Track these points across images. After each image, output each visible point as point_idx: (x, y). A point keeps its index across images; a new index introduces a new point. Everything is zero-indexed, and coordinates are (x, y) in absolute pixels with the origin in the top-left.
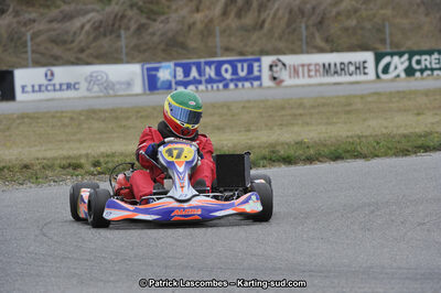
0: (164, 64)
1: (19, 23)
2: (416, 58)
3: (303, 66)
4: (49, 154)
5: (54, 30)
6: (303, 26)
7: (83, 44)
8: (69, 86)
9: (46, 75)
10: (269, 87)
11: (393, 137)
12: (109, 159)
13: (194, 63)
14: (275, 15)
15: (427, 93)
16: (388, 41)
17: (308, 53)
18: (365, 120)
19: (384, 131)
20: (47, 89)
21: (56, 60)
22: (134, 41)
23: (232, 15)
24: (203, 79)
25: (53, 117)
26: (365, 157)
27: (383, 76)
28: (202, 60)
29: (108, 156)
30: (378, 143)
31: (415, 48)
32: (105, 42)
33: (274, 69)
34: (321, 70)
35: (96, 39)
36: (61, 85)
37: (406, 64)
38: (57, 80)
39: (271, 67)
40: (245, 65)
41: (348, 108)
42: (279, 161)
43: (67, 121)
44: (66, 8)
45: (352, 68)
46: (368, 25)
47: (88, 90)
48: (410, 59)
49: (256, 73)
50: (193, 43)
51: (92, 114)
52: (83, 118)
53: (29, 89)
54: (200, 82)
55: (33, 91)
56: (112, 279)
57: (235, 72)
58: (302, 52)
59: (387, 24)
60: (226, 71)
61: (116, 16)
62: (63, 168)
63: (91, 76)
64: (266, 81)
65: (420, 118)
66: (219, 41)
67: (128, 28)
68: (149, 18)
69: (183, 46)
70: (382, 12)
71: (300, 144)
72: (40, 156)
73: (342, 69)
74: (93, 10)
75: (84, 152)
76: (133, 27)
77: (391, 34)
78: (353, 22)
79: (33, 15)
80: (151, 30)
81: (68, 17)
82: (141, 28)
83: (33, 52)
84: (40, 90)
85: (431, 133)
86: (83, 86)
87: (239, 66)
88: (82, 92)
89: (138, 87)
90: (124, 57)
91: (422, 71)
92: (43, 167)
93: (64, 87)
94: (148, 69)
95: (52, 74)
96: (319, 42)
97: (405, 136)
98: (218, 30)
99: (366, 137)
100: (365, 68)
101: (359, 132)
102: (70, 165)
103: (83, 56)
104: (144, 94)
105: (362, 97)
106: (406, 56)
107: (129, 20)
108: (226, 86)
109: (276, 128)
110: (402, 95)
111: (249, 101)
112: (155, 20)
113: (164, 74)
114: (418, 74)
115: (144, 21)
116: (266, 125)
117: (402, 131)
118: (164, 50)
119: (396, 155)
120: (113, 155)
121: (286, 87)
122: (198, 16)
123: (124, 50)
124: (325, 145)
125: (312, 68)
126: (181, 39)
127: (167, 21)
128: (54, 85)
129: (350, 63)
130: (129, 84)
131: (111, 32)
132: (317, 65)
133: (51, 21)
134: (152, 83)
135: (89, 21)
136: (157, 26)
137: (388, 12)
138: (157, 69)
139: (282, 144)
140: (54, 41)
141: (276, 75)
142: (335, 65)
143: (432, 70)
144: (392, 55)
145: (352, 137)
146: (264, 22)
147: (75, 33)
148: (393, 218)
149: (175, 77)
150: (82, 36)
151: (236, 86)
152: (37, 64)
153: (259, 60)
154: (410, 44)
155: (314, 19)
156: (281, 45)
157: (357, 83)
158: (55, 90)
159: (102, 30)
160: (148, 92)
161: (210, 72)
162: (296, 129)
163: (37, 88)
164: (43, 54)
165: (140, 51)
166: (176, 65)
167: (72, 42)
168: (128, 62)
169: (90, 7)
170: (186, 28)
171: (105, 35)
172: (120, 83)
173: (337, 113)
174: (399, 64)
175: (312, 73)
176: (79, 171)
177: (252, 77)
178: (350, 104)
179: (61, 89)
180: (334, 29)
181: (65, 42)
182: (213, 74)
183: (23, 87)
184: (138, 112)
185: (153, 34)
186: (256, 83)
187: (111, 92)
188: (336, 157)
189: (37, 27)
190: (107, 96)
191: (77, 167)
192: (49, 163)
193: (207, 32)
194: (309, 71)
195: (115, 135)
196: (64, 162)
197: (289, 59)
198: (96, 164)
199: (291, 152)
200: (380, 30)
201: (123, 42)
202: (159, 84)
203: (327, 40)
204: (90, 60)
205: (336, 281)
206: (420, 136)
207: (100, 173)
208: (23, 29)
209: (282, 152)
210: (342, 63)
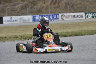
0: (37, 15)
1: (4, 6)
3: (69, 16)
4: (11, 35)
5: (12, 8)
6: (69, 7)
7: (19, 11)
8: (15, 21)
9: (10, 18)
10: (61, 21)
11: (89, 31)
12: (24, 36)
14: (62, 4)
16: (88, 10)
17: (70, 13)
18: (83, 27)
19: (87, 29)
20: (10, 21)
21: (12, 15)
22: (30, 10)
23: (52, 4)
25: (12, 27)
26: (83, 35)
27: (87, 18)
28: (46, 15)
29: (24, 35)
30: (85, 32)
31: (94, 12)
32: (24, 11)
33: (62, 16)
34: (73, 17)
35: (21, 10)
36: (14, 20)
37: (92, 15)
38: (13, 19)
39: (61, 16)
40: (55, 16)
42: (63, 36)
43: (15, 28)
44: (14, 3)
45: (80, 16)
46: (83, 7)
47: (20, 21)
48: (93, 14)
49: (58, 17)
50: (44, 11)
51: (20, 26)
52: (18, 27)
53: (6, 21)
55: (7, 22)
56: (25, 61)
57: (53, 17)
58: (68, 13)
59: (88, 6)
60: (51, 17)
61: (26, 5)
62: (14, 38)
63: (20, 18)
64: (60, 19)
65: (95, 27)
66: (49, 10)
67: (29, 7)
68: (33, 5)
69: (41, 11)
70: (87, 4)
71: (68, 32)
72: (9, 35)
73: (77, 17)
74: (21, 3)
75: (19, 34)
76: (30, 7)
77: (88, 9)
78: (80, 6)
79: (7, 4)
80: (34, 8)
81: (15, 5)
82: (32, 7)
83: (7, 13)
84: (9, 22)
86: (19, 20)
87: (54, 16)
88: (18, 22)
89: (31, 21)
92: (9, 38)
93: (14, 21)
94: (33, 17)
95: (12, 18)
96: (72, 10)
97: (92, 30)
98: (49, 8)
99: (83, 31)
100: (83, 16)
101: (81, 30)
102: (15, 37)
103: (18, 14)
104: (32, 22)
105: (82, 22)
106: (92, 14)
107: (29, 6)
108: (51, 20)
109: (62, 29)
110: (91, 22)
111: (56, 24)
112: (35, 6)
113: (37, 18)
114: (95, 18)
115: (32, 6)
116: (60, 29)
118: (37, 13)
119: (89, 35)
120: (25, 35)
121: (65, 20)
122: (45, 5)
123: (28, 13)
124: (73, 33)
125: (71, 16)
126: (41, 10)
127: (37, 6)
128: (12, 20)
129: (79, 15)
130: (29, 20)
131: (25, 8)
132: (72, 16)
133: (11, 6)
134: (34, 20)
135: (20, 6)
136: (35, 7)
138: (35, 17)
139: (64, 32)
140: (12, 10)
141: (62, 18)
142: (76, 16)
144: (89, 13)
145: (79, 31)
146: (59, 6)
147: (17, 9)
148: (89, 48)
149: (39, 18)
150: (18, 9)
151: (53, 20)
152: (8, 15)
153: (58, 15)
154: (93, 11)
155: (71, 5)
156: (64, 11)
157: (81, 19)
158: (12, 21)
159: (23, 8)
162: (67, 29)
163: (8, 21)
164: (9, 13)
165: (31, 13)
166: (40, 16)
167: (16, 10)
168: (29, 15)
169: (20, 3)
170: (42, 7)
172: (27, 20)
173: (76, 26)
174: (90, 15)
175: (71, 18)
176: (18, 38)
177: (57, 18)
178: (79, 24)
179: (13, 21)
181: (14, 11)
183: (5, 21)
184: (31, 26)
185: (35, 9)
186: (58, 20)
187: (25, 22)
188: (76, 35)
189: (8, 7)
190: (24, 23)
191: (17, 37)
193: (47, 8)
194: (70, 17)
195: (26, 31)
196: (14, 37)
197: (65, 14)
198: (21, 37)
199: (66, 34)
200: (86, 8)
201: (28, 11)
202: (36, 20)
203: (74, 10)
204: (20, 15)
205: (76, 61)
206: (95, 31)
207: (22, 39)
208: (5, 8)
209: (64, 34)
210: (77, 15)
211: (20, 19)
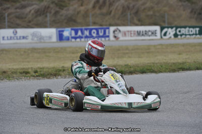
0: (66, 29)
1: (2, 9)
2: (179, 29)
3: (128, 31)
4: (15, 67)
5: (18, 12)
6: (129, 14)
7: (30, 19)
8: (24, 38)
9: (13, 32)
10: (113, 41)
11: (168, 64)
12: (42, 70)
13: (79, 29)
14: (116, 9)
15: (183, 45)
16: (166, 21)
17: (131, 25)
18: (156, 56)
19: (164, 61)
20: (14, 39)
21: (18, 26)
22: (53, 19)
23: (97, 8)
24: (84, 36)
25: (16, 51)
26: (156, 72)
27: (164, 37)
28: (83, 28)
29: (41, 68)
30: (162, 66)
31: (179, 25)
32: (40, 19)
33: (116, 32)
34: (136, 33)
35: (36, 17)
36: (20, 37)
37: (174, 32)
38: (18, 35)
39: (114, 32)
40: (103, 31)
41: (148, 51)
43: (22, 53)
44: (23, 3)
45: (150, 33)
46: (158, 14)
47: (32, 39)
48: (176, 30)
49: (107, 34)
50: (79, 20)
51: (34, 50)
52: (29, 52)
53: (6, 38)
54: (82, 37)
56: (43, 122)
57: (98, 33)
58: (127, 25)
59: (166, 14)
60: (94, 33)
61: (45, 7)
62: (21, 73)
64: (112, 38)
65: (180, 56)
66: (91, 19)
67: (50, 13)
68: (60, 8)
69: (75, 21)
70: (164, 8)
71: (127, 66)
72: (10, 67)
73: (146, 34)
74: (35, 4)
75: (30, 67)
76: (53, 12)
77: (168, 19)
78: (151, 13)
79: (9, 6)
80: (61, 14)
81: (24, 7)
82: (56, 13)
83: (8, 22)
84: (11, 39)
85: (185, 63)
86: (30, 37)
87: (100, 31)
88: (29, 40)
89: (54, 38)
90: (48, 25)
91: (181, 35)
92: (12, 73)
93: (21, 38)
94: (59, 31)
95: (16, 32)
96: (136, 21)
97: (174, 63)
98: (90, 15)
99: (156, 64)
100: (156, 33)
101: (153, 61)
102: (24, 72)
103: (30, 24)
104: (57, 42)
105: (155, 46)
106: (174, 29)
107: (51, 9)
109: (116, 58)
110: (172, 46)
112: (62, 9)
113: (66, 33)
114: (179, 37)
115: (57, 9)
116: (112, 57)
117: (172, 61)
118: (66, 23)
119: (170, 72)
120: (43, 68)
121: (121, 41)
122: (82, 8)
123: (49, 22)
124: (138, 67)
125: (132, 32)
126: (74, 18)
127: (68, 10)
128: (17, 37)
129: (149, 31)
130: (50, 37)
131: (43, 14)
132: (134, 31)
133: (16, 9)
134: (61, 37)
135: (33, 9)
136: (64, 12)
137: (166, 9)
138: (63, 31)
139: (119, 65)
140: (17, 17)
141: (116, 35)
142: (143, 32)
143: (186, 35)
144: (168, 28)
145: (150, 63)
146: (111, 11)
147: (27, 14)
148: (168, 99)
149: (71, 35)
150: (30, 16)
152: (10, 27)
153: (108, 28)
154: (176, 23)
155: (134, 11)
156: (119, 22)
157: (152, 40)
158: (17, 39)
159: (39, 13)
160: (59, 41)
161: (87, 33)
162: (125, 59)
163: (9, 38)
164: (12, 23)
165: (56, 23)
166: (72, 29)
167: (25, 18)
168: (50, 27)
169: (34, 2)
170: (76, 13)
171: (40, 15)
172: (46, 37)
173: (143, 53)
174: (171, 32)
175: (132, 35)
176: (28, 75)
177: (105, 36)
178: (149, 49)
179: (20, 39)
180: (143, 15)
181: (22, 18)
182: (88, 34)
183: (3, 38)
184: (54, 50)
185: (62, 15)
186: (107, 39)
188: (143, 72)
189: (10, 11)
190: (41, 42)
191: (27, 73)
192: (14, 71)
193: (86, 15)
194: (131, 34)
195: (44, 59)
196: (22, 71)
197: (122, 28)
198: (36, 72)
199: (123, 69)
200: (163, 17)
201: (48, 19)
202: (64, 38)
203: (139, 20)
204: (33, 26)
206: (181, 64)
207: (37, 76)
208: (4, 12)
210: (146, 31)
211: (34, 35)
